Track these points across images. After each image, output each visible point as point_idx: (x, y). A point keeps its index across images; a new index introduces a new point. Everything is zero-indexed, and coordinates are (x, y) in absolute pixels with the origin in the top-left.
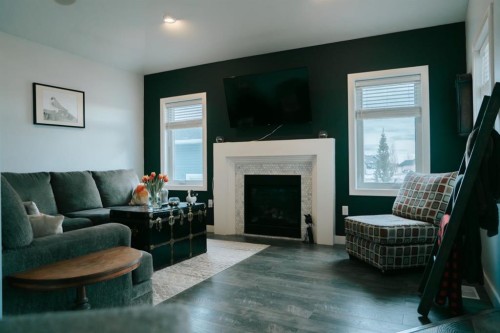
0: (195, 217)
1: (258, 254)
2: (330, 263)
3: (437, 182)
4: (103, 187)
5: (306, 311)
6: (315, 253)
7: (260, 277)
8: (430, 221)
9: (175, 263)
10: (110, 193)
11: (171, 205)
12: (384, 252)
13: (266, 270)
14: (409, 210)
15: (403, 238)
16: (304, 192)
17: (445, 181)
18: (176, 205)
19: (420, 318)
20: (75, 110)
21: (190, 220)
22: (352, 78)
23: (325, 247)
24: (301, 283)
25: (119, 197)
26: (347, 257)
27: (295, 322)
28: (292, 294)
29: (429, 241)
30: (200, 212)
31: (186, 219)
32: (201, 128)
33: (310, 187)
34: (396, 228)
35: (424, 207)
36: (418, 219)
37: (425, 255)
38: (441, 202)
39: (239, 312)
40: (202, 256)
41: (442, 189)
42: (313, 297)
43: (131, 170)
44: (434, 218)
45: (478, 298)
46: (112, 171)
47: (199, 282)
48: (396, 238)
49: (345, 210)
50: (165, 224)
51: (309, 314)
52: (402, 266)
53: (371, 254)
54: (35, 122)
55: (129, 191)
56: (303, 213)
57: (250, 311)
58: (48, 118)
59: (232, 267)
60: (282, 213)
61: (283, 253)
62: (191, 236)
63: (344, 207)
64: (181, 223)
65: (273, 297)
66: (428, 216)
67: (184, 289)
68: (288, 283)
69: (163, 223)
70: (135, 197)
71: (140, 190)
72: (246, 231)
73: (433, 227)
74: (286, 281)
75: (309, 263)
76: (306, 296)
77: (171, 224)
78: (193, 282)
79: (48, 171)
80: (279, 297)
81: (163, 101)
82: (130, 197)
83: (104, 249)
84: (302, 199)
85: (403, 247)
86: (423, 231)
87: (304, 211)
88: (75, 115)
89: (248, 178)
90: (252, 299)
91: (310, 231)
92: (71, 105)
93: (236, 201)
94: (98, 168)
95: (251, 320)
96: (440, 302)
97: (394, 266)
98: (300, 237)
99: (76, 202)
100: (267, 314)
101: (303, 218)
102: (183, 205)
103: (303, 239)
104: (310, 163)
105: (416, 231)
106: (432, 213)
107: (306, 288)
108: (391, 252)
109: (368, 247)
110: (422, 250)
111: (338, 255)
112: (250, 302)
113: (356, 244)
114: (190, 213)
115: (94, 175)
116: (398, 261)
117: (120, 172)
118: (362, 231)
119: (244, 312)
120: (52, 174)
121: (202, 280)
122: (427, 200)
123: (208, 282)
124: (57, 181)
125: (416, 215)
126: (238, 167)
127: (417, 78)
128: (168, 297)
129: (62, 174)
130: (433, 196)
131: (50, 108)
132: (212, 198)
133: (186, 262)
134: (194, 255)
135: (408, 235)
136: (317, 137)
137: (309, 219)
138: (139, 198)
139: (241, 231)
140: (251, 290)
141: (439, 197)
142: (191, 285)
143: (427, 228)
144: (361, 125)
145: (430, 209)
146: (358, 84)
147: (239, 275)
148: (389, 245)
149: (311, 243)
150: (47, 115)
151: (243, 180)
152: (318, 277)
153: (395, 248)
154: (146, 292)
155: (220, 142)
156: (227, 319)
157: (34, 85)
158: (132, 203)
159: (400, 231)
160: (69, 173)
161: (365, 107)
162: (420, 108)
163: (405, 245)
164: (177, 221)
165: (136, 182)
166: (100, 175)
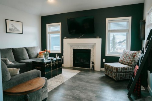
0: (59, 63)
1: (77, 74)
2: (100, 77)
3: (133, 54)
4: (29, 52)
5: (94, 94)
6: (95, 73)
7: (79, 82)
8: (131, 66)
9: (52, 77)
10: (31, 54)
11: (51, 59)
12: (117, 75)
13: (80, 80)
14: (124, 62)
15: (123, 71)
16: (91, 55)
17: (135, 53)
18: (53, 59)
19: (128, 97)
20: (19, 28)
21: (57, 64)
22: (107, 20)
23: (98, 71)
24: (92, 84)
25: (34, 55)
26: (105, 75)
27: (91, 98)
28: (89, 88)
29: (130, 72)
30: (60, 61)
31: (56, 64)
32: (59, 34)
33: (94, 53)
34: (120, 68)
35: (129, 61)
36: (127, 65)
37: (129, 76)
38: (134, 60)
39: (74, 95)
40: (60, 74)
41: (134, 56)
42: (96, 89)
43: (37, 47)
44: (132, 65)
45: (145, 90)
46: (32, 47)
47: (60, 84)
48: (120, 71)
49: (104, 60)
50: (50, 66)
51: (95, 95)
52: (122, 79)
53: (112, 75)
54: (7, 32)
55: (37, 54)
56: (91, 61)
57: (77, 94)
58: (11, 31)
59: (70, 79)
60: (84, 60)
61: (85, 74)
62: (57, 69)
63: (104, 59)
64: (54, 65)
65: (84, 89)
66: (130, 64)
67: (56, 87)
68: (88, 84)
69: (49, 65)
70: (39, 55)
71: (40, 53)
72: (73, 66)
73: (131, 68)
74: (87, 84)
75: (93, 77)
76: (93, 89)
77: (51, 65)
78: (59, 84)
79: (11, 48)
80: (85, 89)
81: (47, 25)
82: (37, 55)
83: (33, 79)
84: (91, 57)
85: (122, 74)
86: (128, 69)
87: (91, 60)
88: (19, 29)
89: (74, 50)
90: (77, 90)
91: (93, 66)
92: (18, 26)
93: (70, 57)
94: (27, 46)
95: (78, 98)
96: (134, 92)
97: (119, 79)
98: (90, 68)
99: (21, 57)
100: (82, 95)
101: (91, 63)
102: (55, 59)
103: (91, 69)
104: (94, 46)
105: (126, 69)
106: (131, 63)
107: (93, 86)
108: (119, 75)
109: (112, 73)
110: (128, 74)
111: (102, 74)
112: (77, 91)
113: (108, 72)
114: (57, 62)
115: (26, 48)
116: (121, 78)
117: (34, 47)
118: (110, 68)
119: (75, 95)
120: (13, 49)
121: (61, 83)
122: (130, 59)
123: (63, 84)
124: (14, 51)
125: (126, 64)
126: (71, 46)
127: (128, 20)
128: (52, 90)
129: (16, 48)
130: (131, 58)
131: (11, 27)
132: (63, 56)
133: (56, 77)
134: (58, 74)
135: (124, 70)
136: (96, 38)
137: (93, 63)
138: (40, 55)
139: (72, 66)
140: (77, 87)
141: (134, 58)
142: (58, 85)
143: (130, 68)
144: (110, 34)
145: (131, 62)
146: (109, 22)
147: (72, 81)
148: (118, 73)
149: (93, 70)
150: (10, 30)
151: (72, 50)
152: (96, 82)
153: (120, 74)
154: (46, 90)
155: (65, 38)
156: (70, 97)
157: (6, 20)
158: (38, 57)
159: (122, 69)
160: (18, 48)
161: (111, 29)
162: (128, 30)
163: (123, 73)
164: (53, 65)
165: (39, 50)
166: (28, 48)
